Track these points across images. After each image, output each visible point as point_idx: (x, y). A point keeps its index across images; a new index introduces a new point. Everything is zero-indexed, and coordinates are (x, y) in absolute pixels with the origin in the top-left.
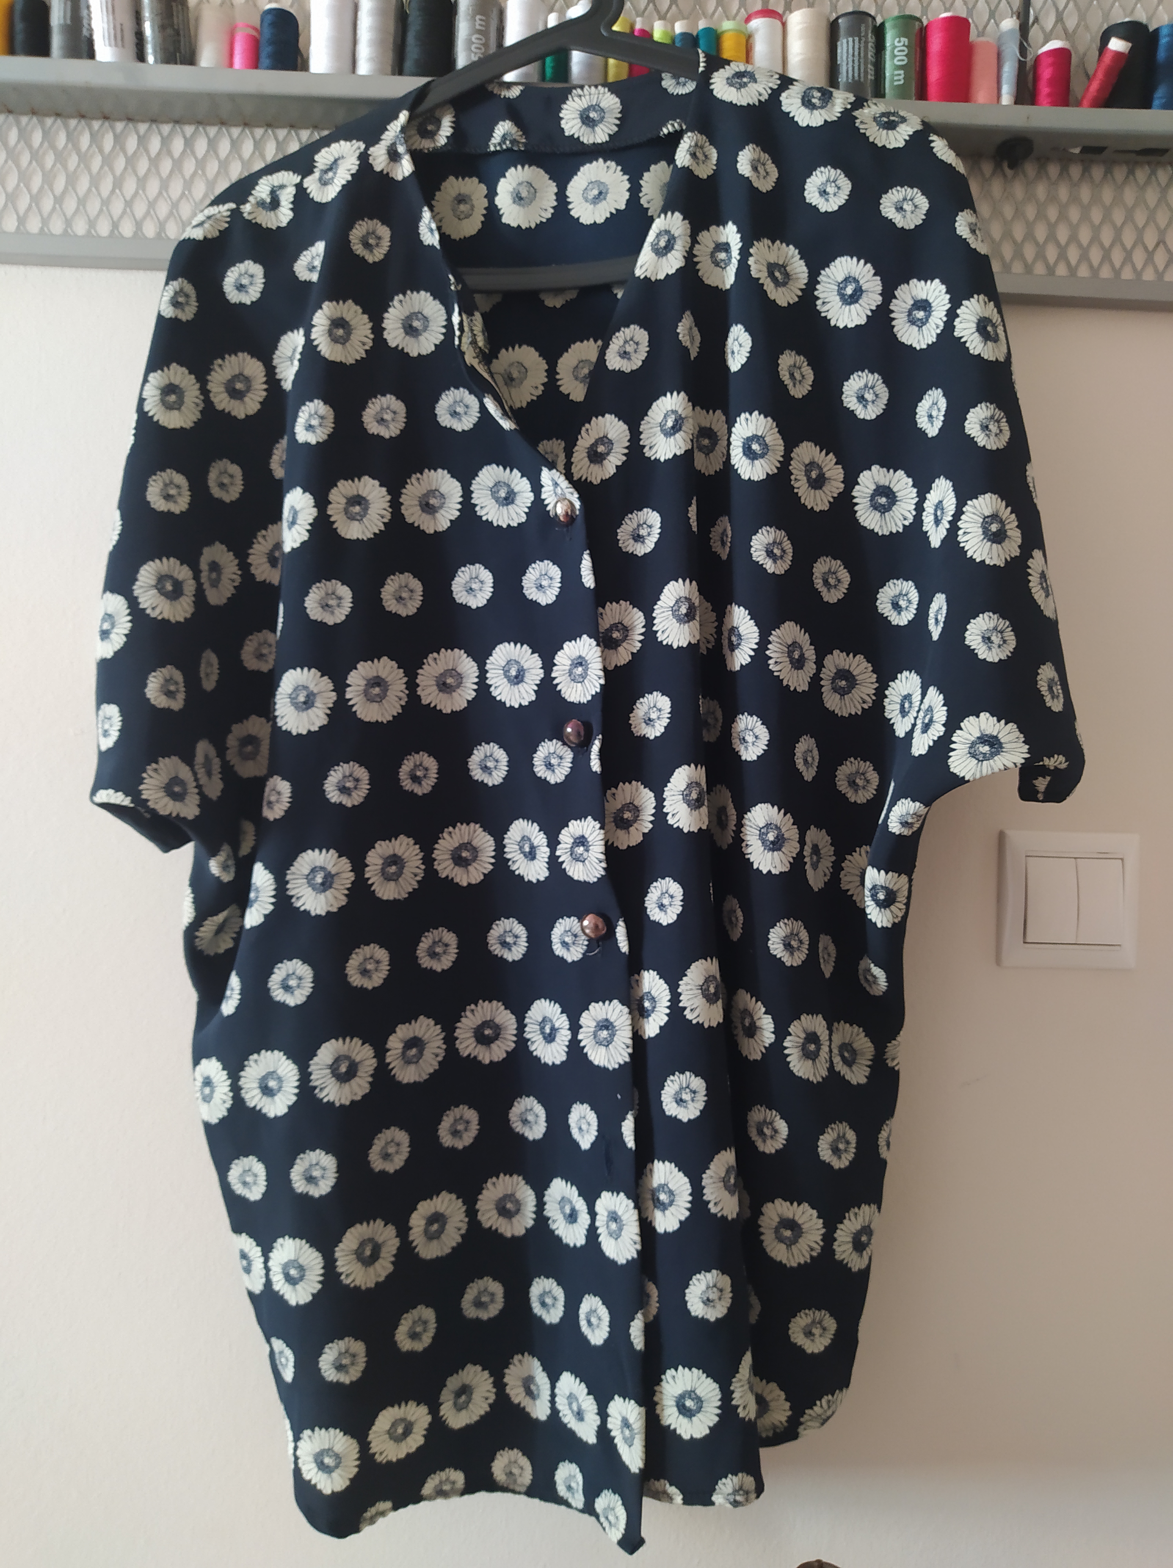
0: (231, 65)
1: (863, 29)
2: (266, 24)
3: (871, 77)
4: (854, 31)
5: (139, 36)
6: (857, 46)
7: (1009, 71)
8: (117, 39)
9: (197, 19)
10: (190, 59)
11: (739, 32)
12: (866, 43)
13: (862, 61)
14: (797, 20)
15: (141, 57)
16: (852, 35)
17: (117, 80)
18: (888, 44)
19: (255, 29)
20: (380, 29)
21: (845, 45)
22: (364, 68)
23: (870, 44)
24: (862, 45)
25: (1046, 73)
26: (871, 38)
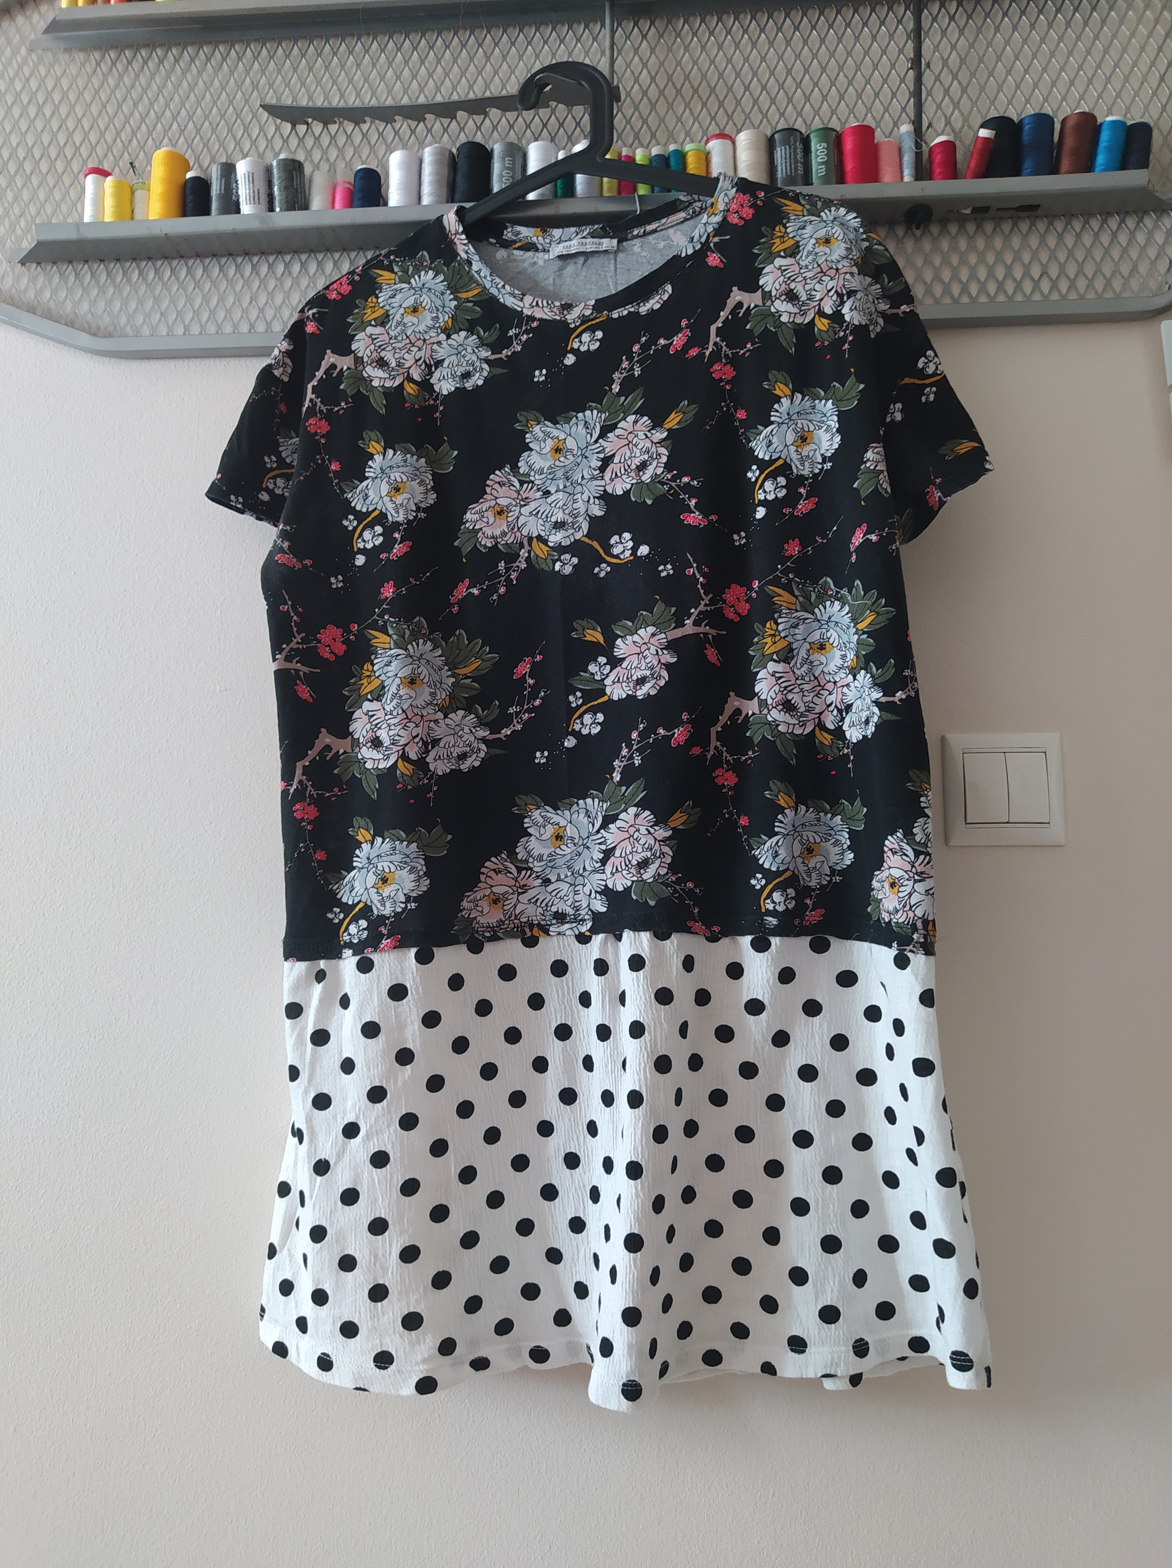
0: (333, 207)
1: (792, 140)
2: (357, 179)
3: (800, 172)
4: (786, 142)
5: (271, 197)
6: (788, 152)
7: (908, 159)
8: (255, 199)
9: (310, 182)
10: (306, 207)
11: (697, 150)
12: (795, 148)
13: (792, 161)
14: (743, 138)
15: (271, 209)
16: (785, 145)
17: (255, 225)
18: (813, 148)
19: (351, 184)
20: (437, 173)
21: (779, 152)
22: (426, 200)
23: (798, 150)
24: (792, 150)
25: (938, 158)
26: (799, 146)
